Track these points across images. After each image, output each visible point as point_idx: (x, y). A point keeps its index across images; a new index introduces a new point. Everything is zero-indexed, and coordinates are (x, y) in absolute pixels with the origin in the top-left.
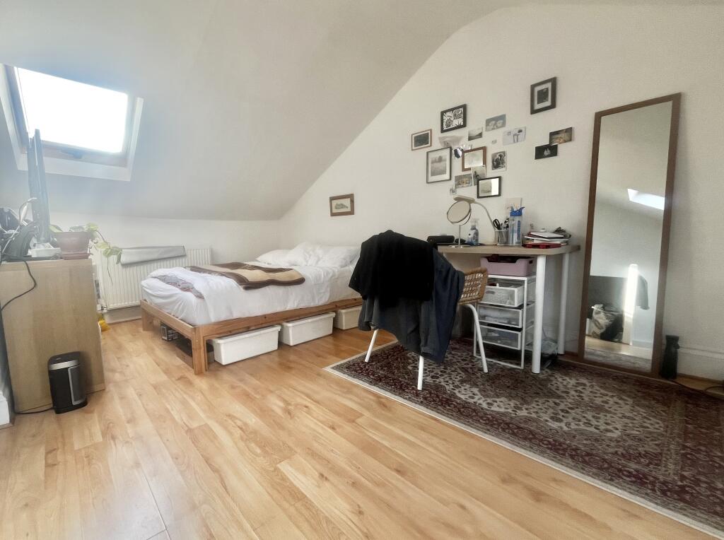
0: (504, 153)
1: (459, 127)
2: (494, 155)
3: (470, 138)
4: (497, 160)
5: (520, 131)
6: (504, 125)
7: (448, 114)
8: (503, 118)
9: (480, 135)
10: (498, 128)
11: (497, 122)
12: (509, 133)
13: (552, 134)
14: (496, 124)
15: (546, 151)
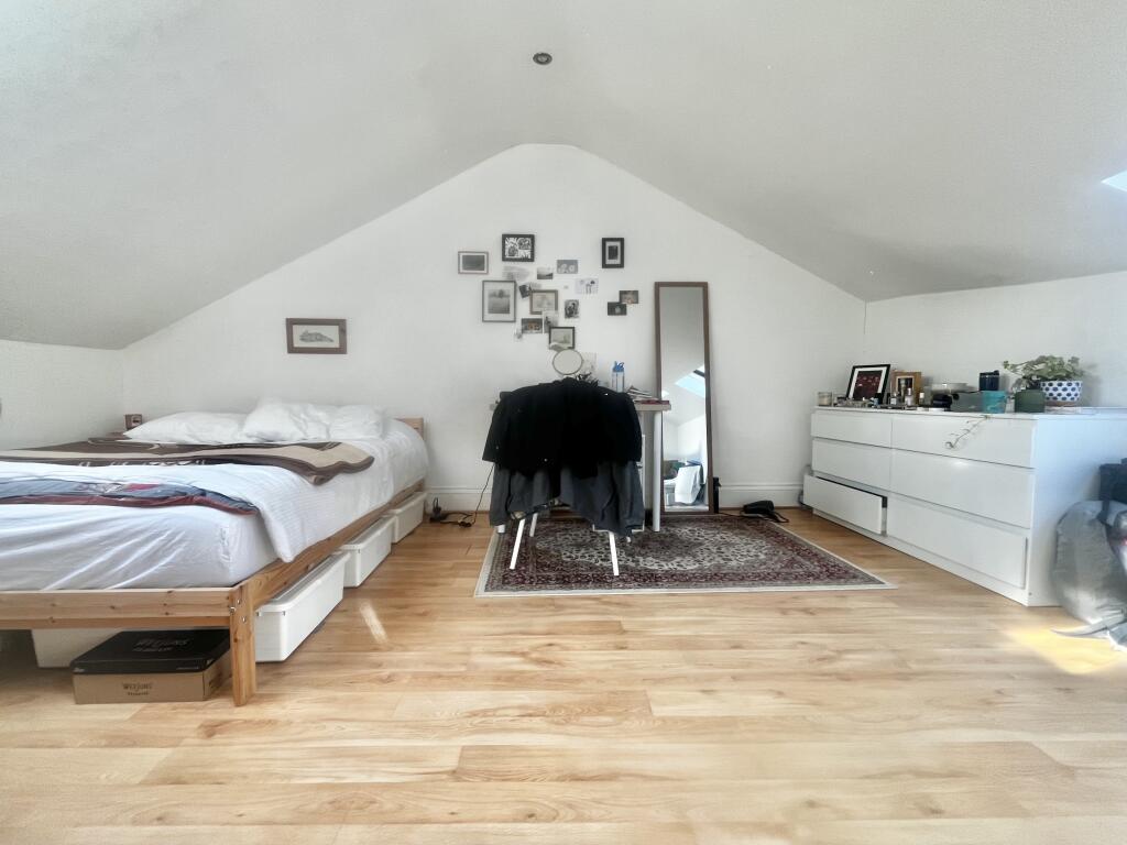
0: (577, 302)
1: (525, 260)
2: (567, 303)
3: (540, 277)
4: (570, 308)
5: (593, 282)
6: (576, 271)
7: (512, 240)
8: (574, 263)
9: (550, 276)
10: (570, 273)
11: (568, 265)
12: (582, 282)
13: (622, 293)
14: (567, 268)
15: (616, 309)
